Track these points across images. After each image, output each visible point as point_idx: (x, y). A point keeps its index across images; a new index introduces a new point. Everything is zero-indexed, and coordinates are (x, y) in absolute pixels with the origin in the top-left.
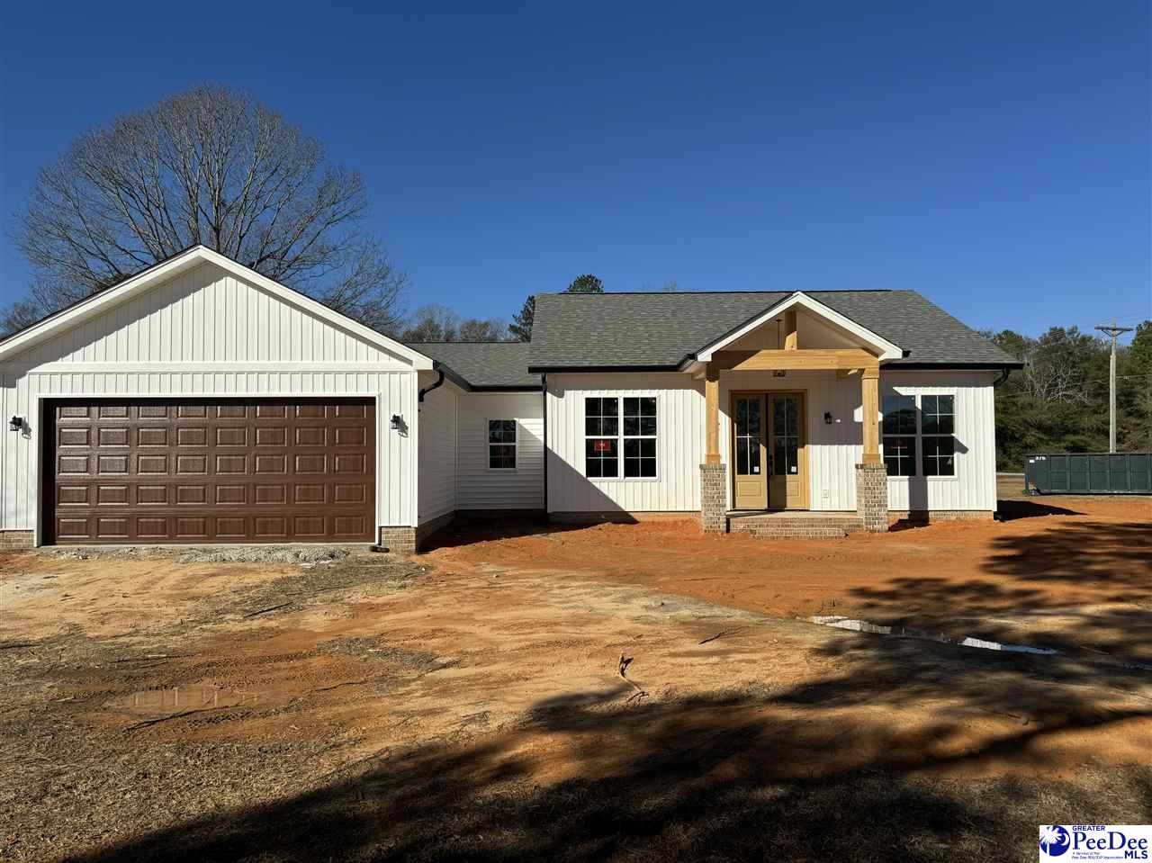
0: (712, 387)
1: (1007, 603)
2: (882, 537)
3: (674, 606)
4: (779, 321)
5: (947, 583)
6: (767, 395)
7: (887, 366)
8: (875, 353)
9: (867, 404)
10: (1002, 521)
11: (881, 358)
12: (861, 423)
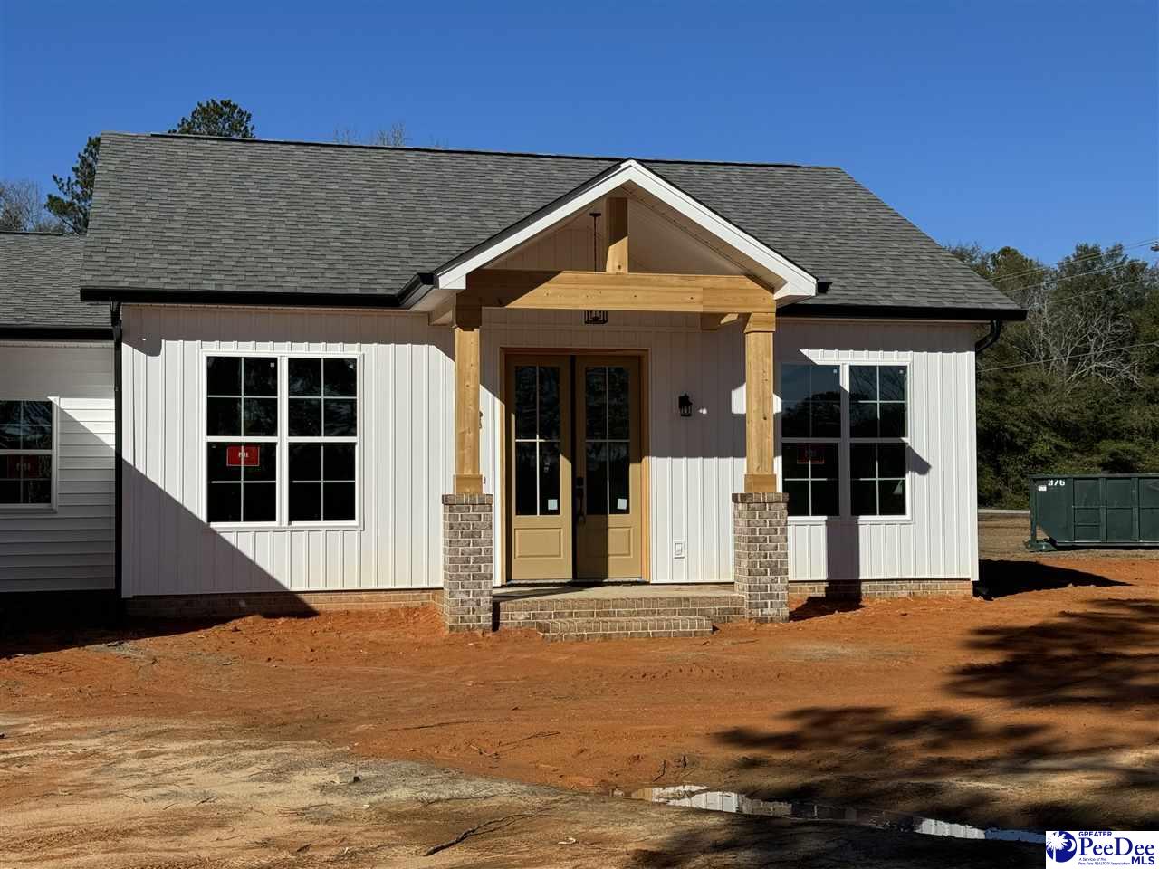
0: (468, 341)
1: (989, 751)
2: (778, 631)
3: (378, 782)
4: (595, 215)
5: (886, 717)
6: (573, 358)
7: (791, 309)
8: (768, 283)
9: (754, 378)
10: (988, 598)
11: (779, 295)
12: (743, 416)
